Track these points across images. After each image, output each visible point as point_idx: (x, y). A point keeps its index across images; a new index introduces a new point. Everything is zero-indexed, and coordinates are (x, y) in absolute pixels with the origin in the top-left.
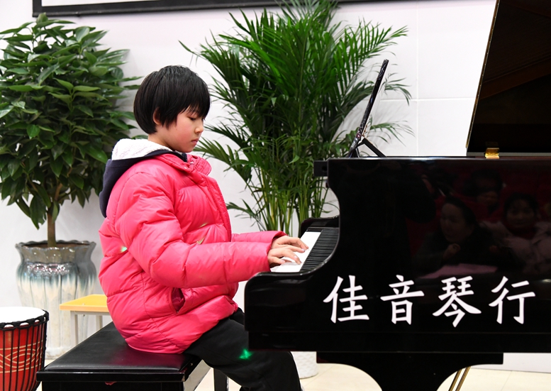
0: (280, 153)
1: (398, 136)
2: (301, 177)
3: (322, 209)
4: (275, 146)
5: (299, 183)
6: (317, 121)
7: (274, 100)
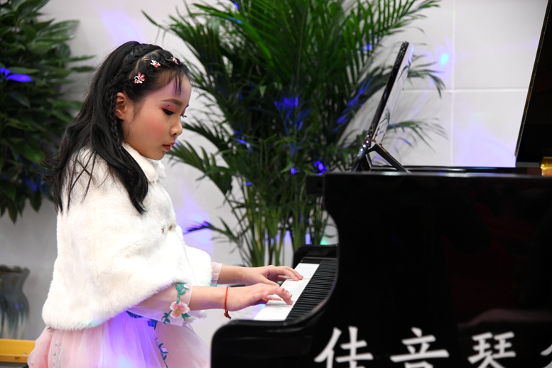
0: (270, 158)
1: (426, 138)
2: (296, 190)
3: (323, 232)
4: (264, 149)
5: (293, 198)
6: (320, 117)
7: (262, 90)
